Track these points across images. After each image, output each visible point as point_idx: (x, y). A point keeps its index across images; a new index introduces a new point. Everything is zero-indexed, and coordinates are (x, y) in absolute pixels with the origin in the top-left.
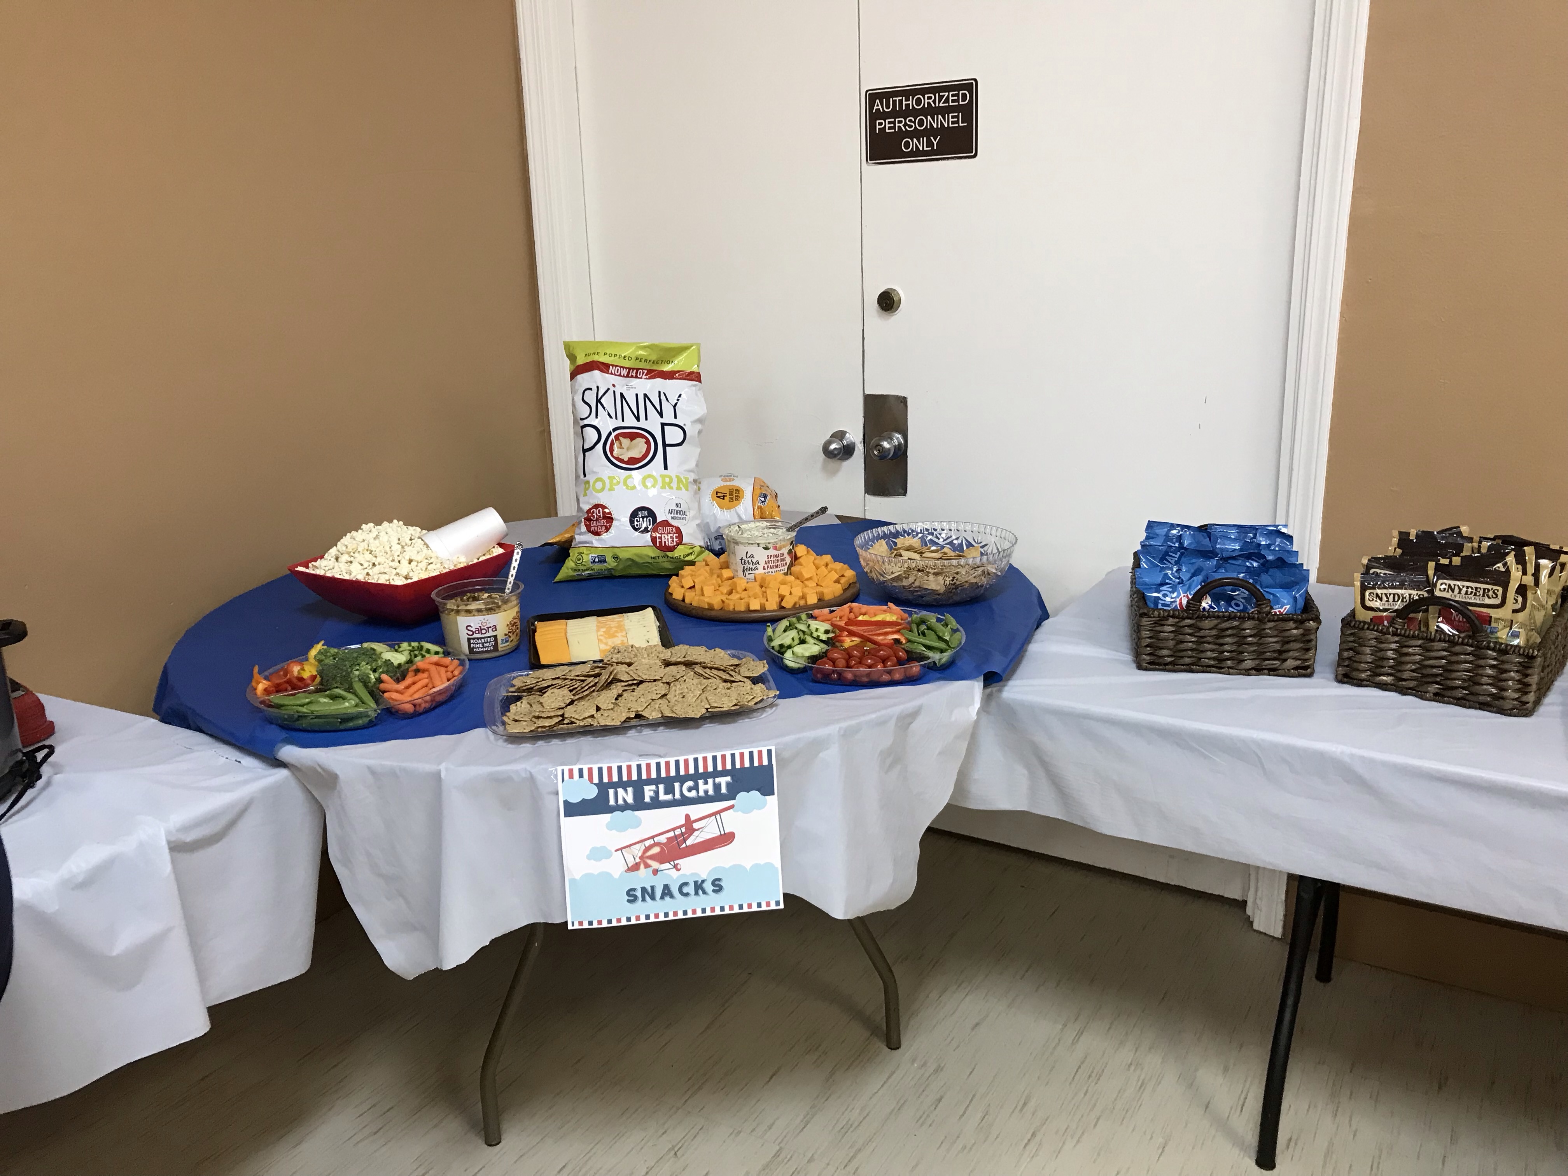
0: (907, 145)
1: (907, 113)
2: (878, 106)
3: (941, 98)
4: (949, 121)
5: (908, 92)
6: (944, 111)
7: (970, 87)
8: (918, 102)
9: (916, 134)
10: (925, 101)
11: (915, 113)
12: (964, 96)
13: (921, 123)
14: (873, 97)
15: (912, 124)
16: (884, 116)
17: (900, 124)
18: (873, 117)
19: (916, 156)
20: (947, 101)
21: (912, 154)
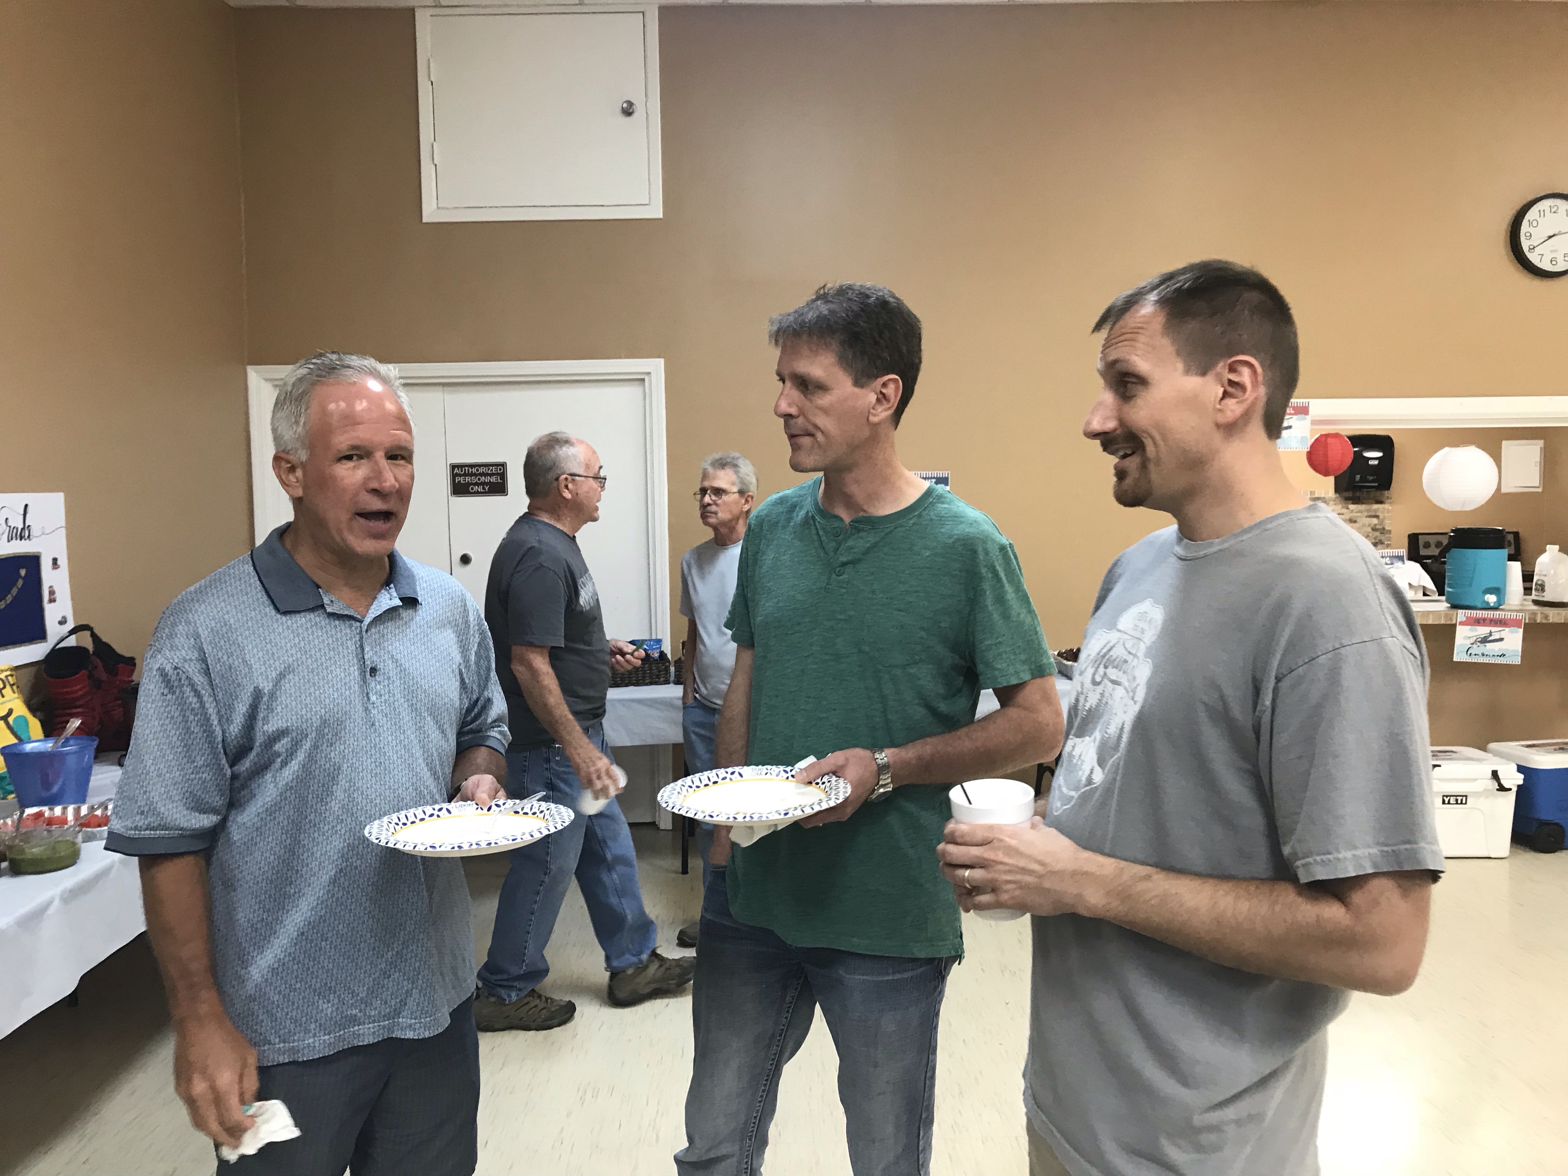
0: (472, 489)
1: (472, 475)
2: (456, 471)
3: (489, 469)
4: (493, 479)
5: (472, 466)
6: (491, 475)
7: (503, 465)
8: (477, 470)
9: (476, 484)
10: (481, 470)
11: (475, 475)
12: (500, 470)
13: (479, 479)
14: (453, 467)
15: (475, 480)
16: (460, 475)
17: (468, 479)
18: (454, 476)
19: (477, 493)
20: (492, 470)
21: (475, 493)
